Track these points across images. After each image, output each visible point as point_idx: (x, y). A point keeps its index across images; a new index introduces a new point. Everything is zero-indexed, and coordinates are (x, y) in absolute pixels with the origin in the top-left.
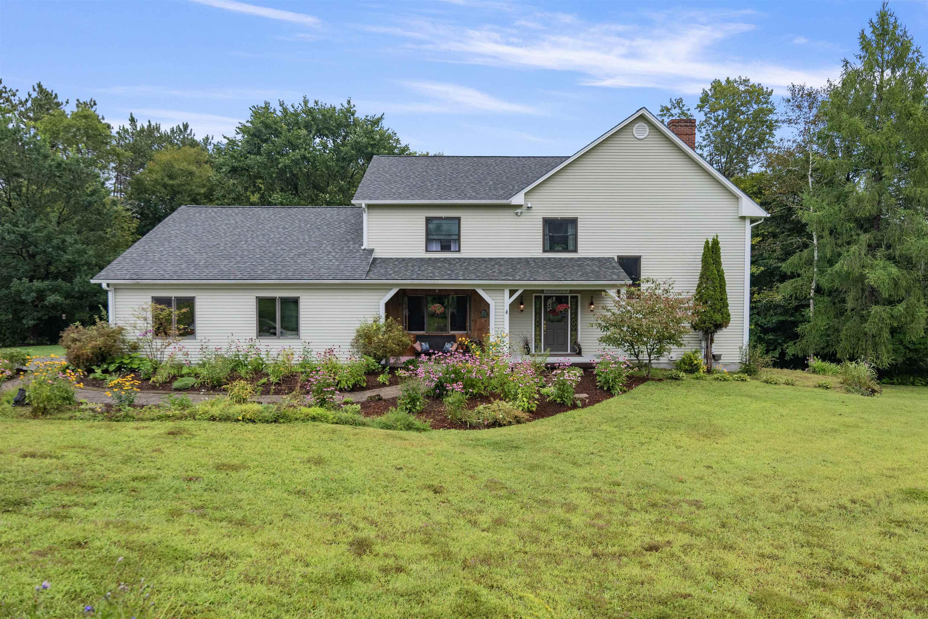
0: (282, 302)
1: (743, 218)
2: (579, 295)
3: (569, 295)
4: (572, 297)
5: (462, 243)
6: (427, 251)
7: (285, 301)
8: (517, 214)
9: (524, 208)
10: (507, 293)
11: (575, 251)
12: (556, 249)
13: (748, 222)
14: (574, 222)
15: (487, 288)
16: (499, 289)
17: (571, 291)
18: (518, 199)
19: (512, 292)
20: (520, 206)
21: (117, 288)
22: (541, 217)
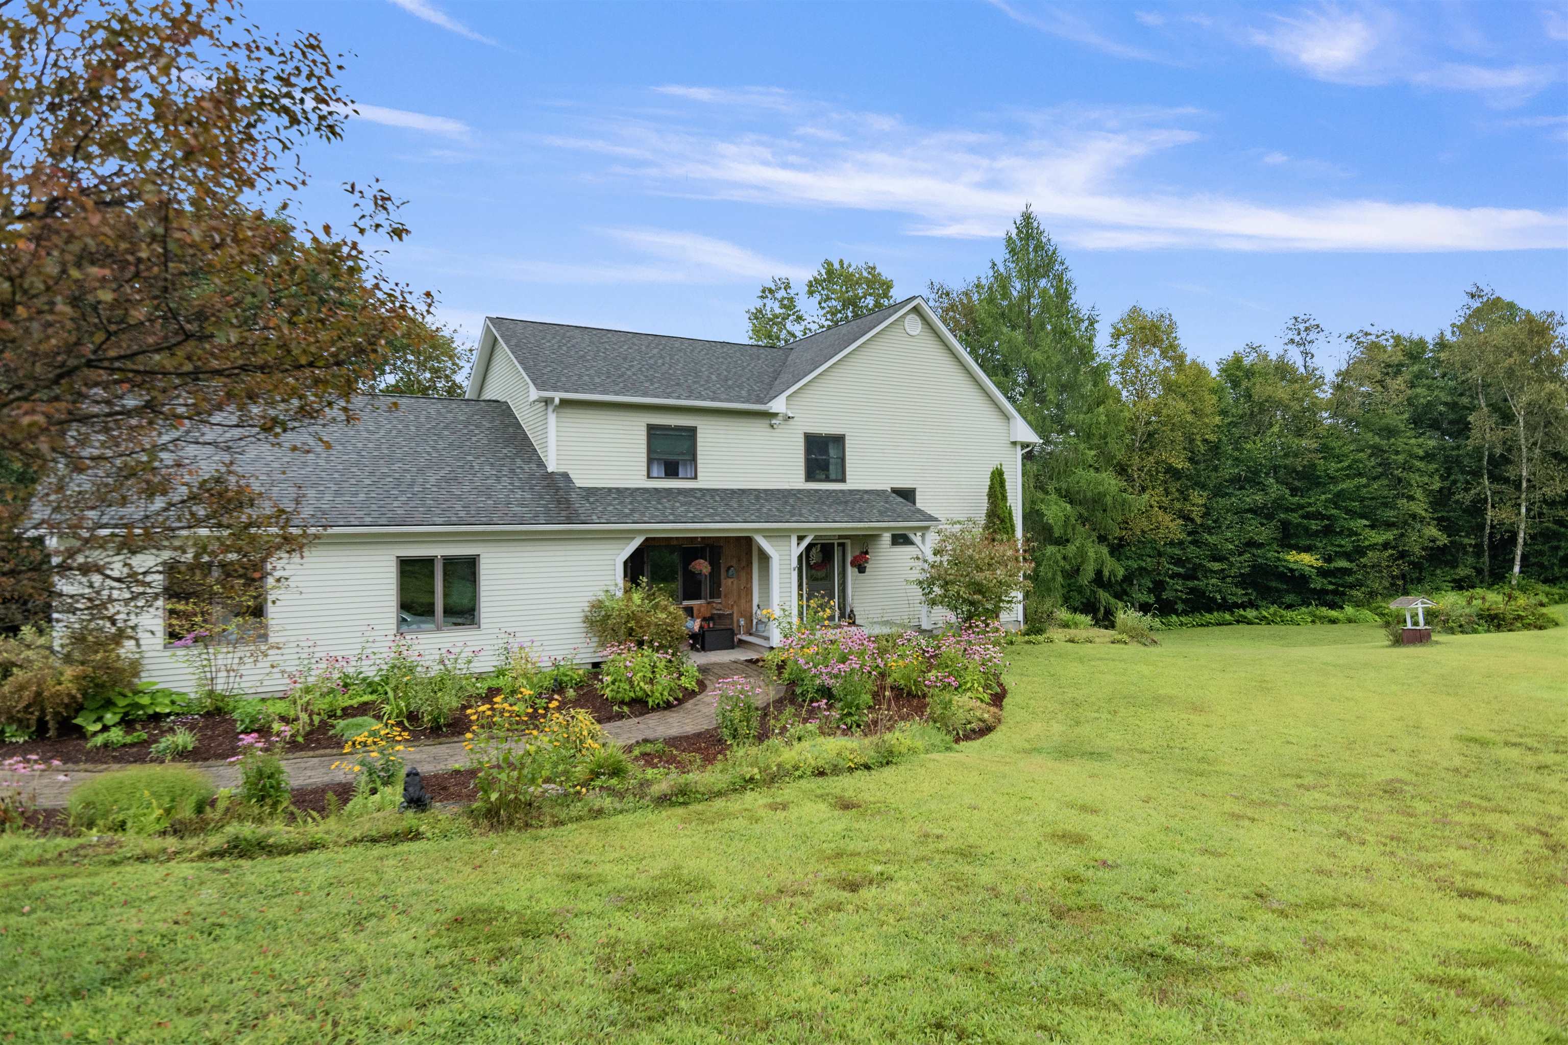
0: (445, 565)
1: (1014, 443)
2: (848, 542)
3: (836, 542)
4: (839, 544)
5: (699, 466)
6: (649, 477)
8: (772, 426)
9: (780, 417)
10: (794, 540)
11: (843, 480)
12: (818, 477)
13: (1019, 448)
14: (839, 440)
15: (770, 534)
16: (783, 535)
17: (840, 537)
18: (778, 405)
19: (801, 539)
20: (775, 415)
22: (802, 432)
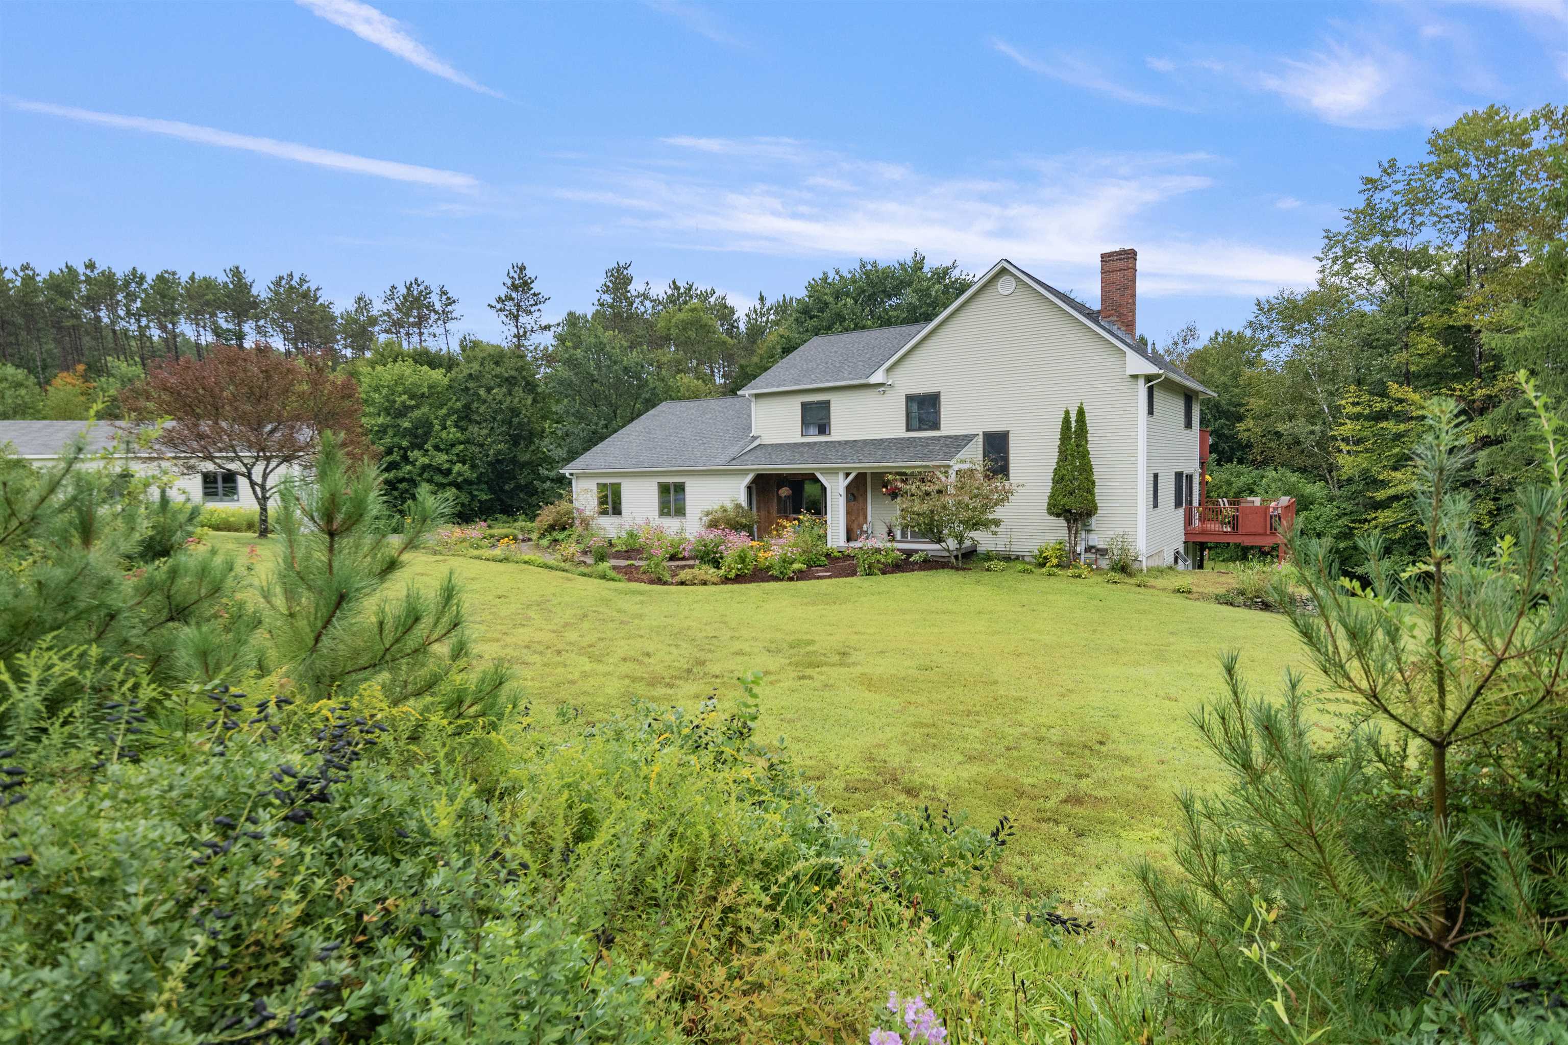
0: (675, 486)
1: (1135, 377)
5: (832, 426)
6: (803, 435)
7: (675, 484)
8: (880, 392)
9: (886, 386)
10: (841, 476)
11: (938, 428)
13: (1141, 381)
14: (935, 397)
15: (825, 471)
16: (833, 472)
19: (847, 475)
20: (882, 384)
21: (578, 477)
22: (904, 394)
